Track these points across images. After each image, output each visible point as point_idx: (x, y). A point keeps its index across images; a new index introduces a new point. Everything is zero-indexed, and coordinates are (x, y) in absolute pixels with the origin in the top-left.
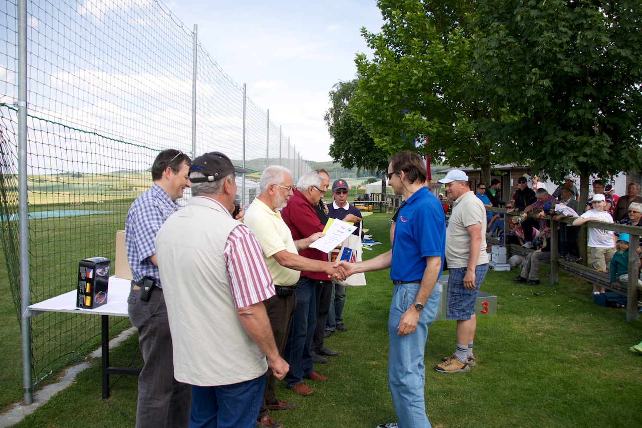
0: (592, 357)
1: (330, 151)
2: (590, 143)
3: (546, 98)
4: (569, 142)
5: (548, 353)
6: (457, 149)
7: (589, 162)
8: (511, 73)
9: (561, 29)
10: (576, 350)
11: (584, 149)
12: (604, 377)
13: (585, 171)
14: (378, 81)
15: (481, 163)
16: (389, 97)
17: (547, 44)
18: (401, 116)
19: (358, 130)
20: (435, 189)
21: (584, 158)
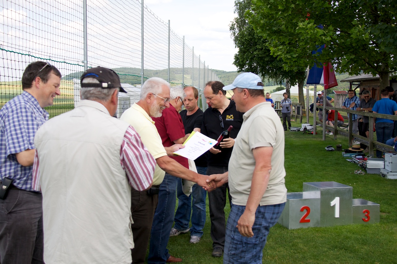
1: (234, 60)
6: (353, 57)
15: (379, 70)
16: (283, 7)
18: (296, 25)
19: (262, 39)
20: (341, 97)
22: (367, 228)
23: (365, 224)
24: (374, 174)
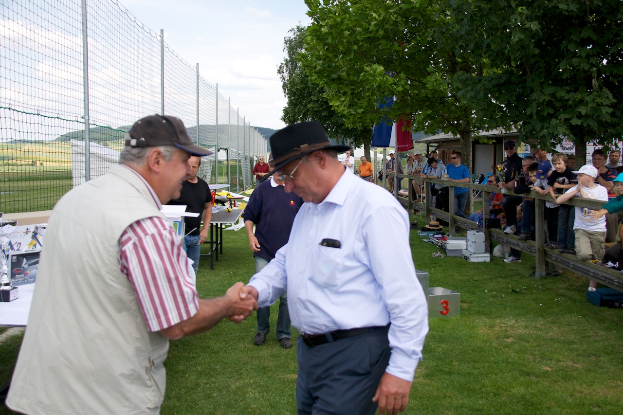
1: (283, 115)
2: (586, 101)
3: (532, 45)
4: (560, 100)
5: (513, 364)
6: (430, 112)
7: (585, 125)
10: (551, 360)
11: (578, 109)
12: (577, 394)
13: (580, 136)
14: (331, 27)
15: (460, 129)
16: (344, 48)
18: (360, 70)
21: (578, 120)
22: (446, 322)
23: (443, 317)
24: (455, 257)
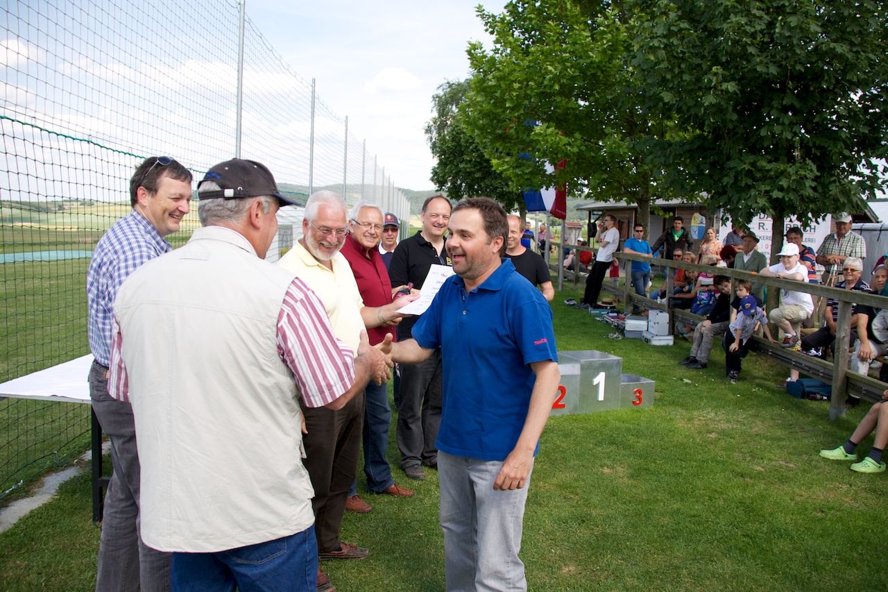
0: (783, 470)
1: (432, 175)
2: (789, 173)
3: (730, 109)
4: (760, 171)
5: (723, 463)
6: (605, 176)
7: (787, 199)
8: (682, 72)
9: (754, 11)
10: (762, 459)
11: (780, 181)
12: (798, 499)
13: (779, 210)
14: (499, 79)
15: (638, 197)
16: (513, 103)
17: (734, 33)
20: (574, 231)
21: (780, 193)
22: (639, 414)
23: (636, 408)
24: (634, 339)
